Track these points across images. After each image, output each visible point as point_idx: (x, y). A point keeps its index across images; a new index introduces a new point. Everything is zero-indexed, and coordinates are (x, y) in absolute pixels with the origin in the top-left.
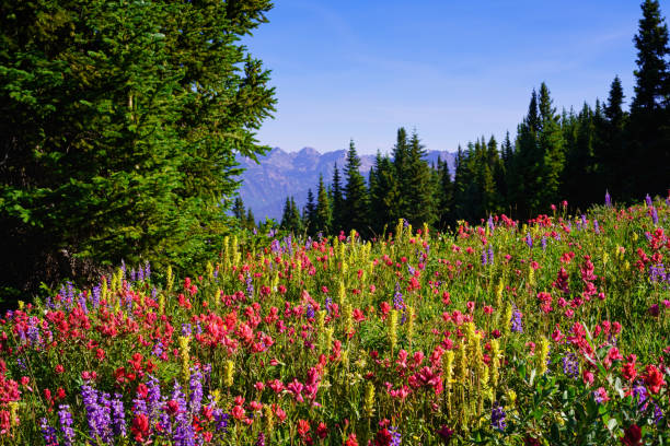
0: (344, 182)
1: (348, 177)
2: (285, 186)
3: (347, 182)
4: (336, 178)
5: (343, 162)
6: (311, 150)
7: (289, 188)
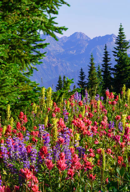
0: (113, 62)
1: (117, 58)
2: (56, 67)
3: (116, 63)
4: (106, 59)
5: (112, 46)
6: (81, 34)
7: (60, 68)
